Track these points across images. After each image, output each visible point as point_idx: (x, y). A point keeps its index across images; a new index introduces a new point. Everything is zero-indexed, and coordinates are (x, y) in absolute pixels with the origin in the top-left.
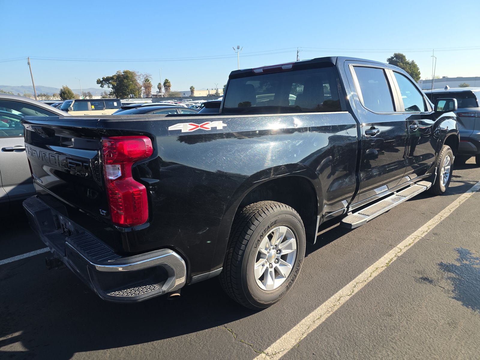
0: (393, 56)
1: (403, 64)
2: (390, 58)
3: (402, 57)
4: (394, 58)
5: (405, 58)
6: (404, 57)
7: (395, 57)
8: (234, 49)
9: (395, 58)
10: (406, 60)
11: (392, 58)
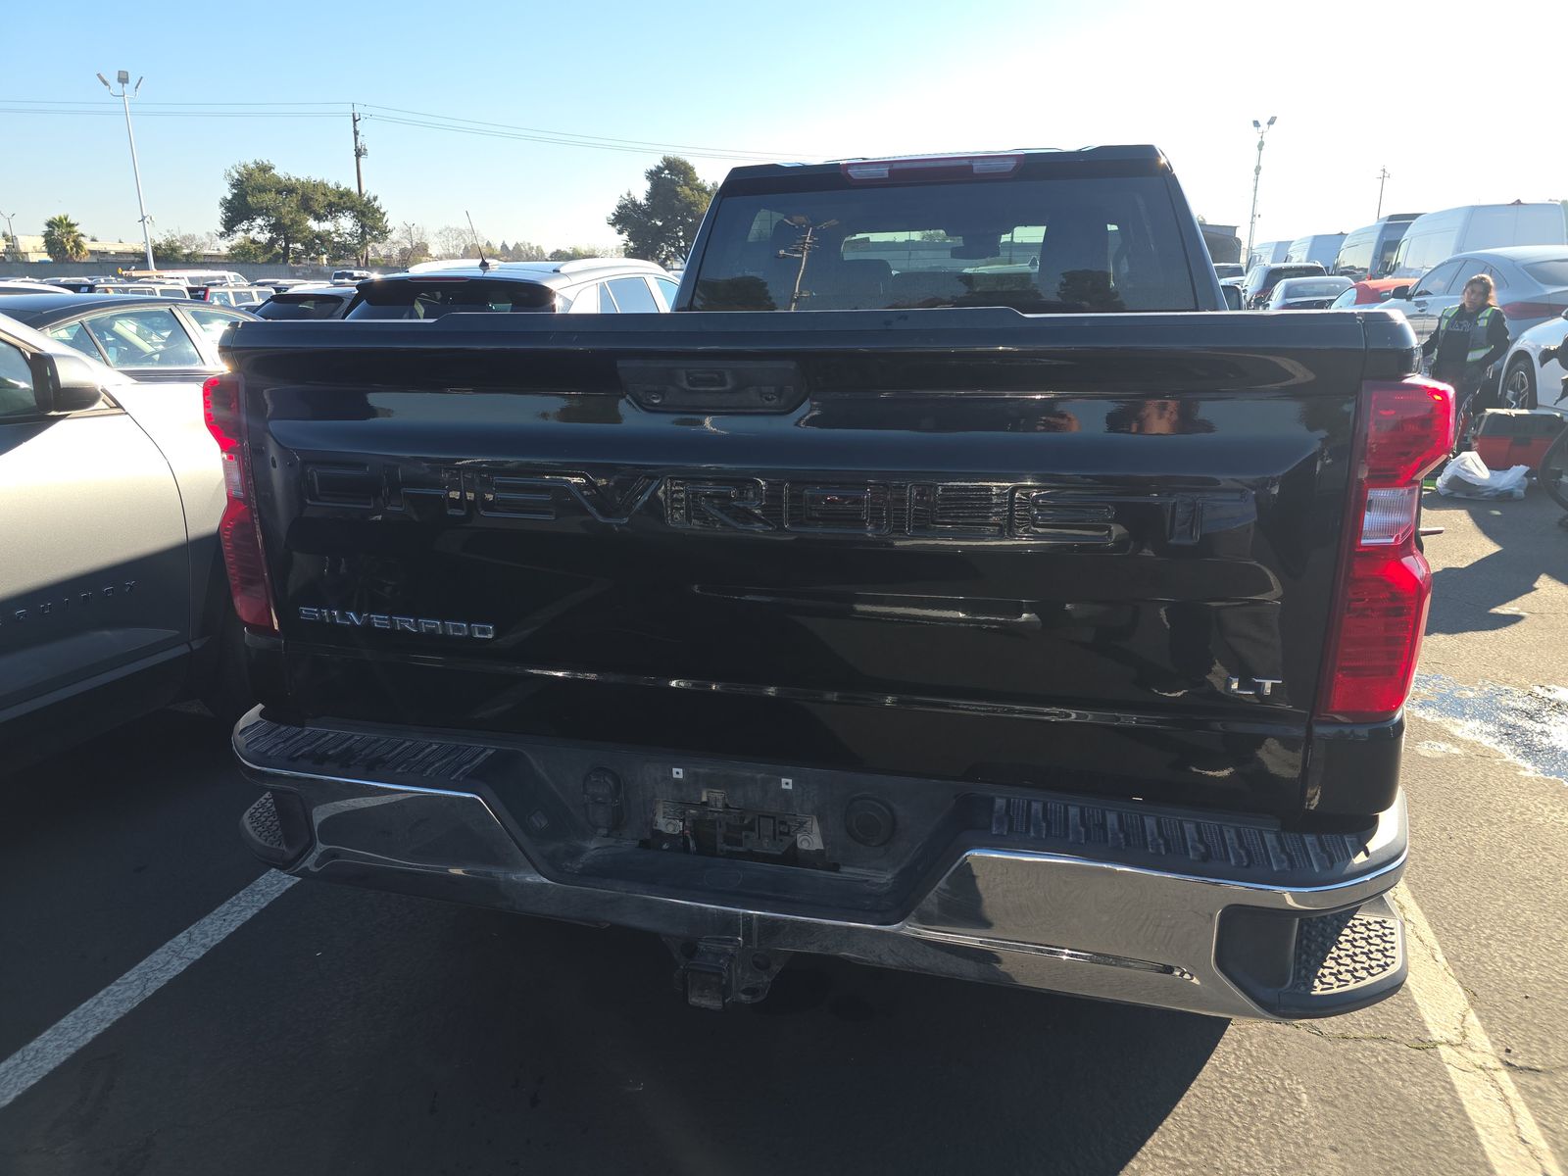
0: (661, 165)
1: (692, 189)
2: (654, 168)
3: (685, 168)
4: (664, 170)
5: (695, 174)
6: (691, 169)
7: (666, 168)
8: (105, 83)
9: (667, 172)
10: (697, 179)
11: (660, 170)
